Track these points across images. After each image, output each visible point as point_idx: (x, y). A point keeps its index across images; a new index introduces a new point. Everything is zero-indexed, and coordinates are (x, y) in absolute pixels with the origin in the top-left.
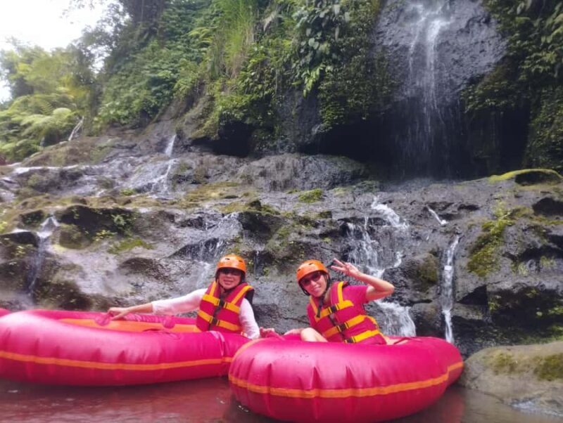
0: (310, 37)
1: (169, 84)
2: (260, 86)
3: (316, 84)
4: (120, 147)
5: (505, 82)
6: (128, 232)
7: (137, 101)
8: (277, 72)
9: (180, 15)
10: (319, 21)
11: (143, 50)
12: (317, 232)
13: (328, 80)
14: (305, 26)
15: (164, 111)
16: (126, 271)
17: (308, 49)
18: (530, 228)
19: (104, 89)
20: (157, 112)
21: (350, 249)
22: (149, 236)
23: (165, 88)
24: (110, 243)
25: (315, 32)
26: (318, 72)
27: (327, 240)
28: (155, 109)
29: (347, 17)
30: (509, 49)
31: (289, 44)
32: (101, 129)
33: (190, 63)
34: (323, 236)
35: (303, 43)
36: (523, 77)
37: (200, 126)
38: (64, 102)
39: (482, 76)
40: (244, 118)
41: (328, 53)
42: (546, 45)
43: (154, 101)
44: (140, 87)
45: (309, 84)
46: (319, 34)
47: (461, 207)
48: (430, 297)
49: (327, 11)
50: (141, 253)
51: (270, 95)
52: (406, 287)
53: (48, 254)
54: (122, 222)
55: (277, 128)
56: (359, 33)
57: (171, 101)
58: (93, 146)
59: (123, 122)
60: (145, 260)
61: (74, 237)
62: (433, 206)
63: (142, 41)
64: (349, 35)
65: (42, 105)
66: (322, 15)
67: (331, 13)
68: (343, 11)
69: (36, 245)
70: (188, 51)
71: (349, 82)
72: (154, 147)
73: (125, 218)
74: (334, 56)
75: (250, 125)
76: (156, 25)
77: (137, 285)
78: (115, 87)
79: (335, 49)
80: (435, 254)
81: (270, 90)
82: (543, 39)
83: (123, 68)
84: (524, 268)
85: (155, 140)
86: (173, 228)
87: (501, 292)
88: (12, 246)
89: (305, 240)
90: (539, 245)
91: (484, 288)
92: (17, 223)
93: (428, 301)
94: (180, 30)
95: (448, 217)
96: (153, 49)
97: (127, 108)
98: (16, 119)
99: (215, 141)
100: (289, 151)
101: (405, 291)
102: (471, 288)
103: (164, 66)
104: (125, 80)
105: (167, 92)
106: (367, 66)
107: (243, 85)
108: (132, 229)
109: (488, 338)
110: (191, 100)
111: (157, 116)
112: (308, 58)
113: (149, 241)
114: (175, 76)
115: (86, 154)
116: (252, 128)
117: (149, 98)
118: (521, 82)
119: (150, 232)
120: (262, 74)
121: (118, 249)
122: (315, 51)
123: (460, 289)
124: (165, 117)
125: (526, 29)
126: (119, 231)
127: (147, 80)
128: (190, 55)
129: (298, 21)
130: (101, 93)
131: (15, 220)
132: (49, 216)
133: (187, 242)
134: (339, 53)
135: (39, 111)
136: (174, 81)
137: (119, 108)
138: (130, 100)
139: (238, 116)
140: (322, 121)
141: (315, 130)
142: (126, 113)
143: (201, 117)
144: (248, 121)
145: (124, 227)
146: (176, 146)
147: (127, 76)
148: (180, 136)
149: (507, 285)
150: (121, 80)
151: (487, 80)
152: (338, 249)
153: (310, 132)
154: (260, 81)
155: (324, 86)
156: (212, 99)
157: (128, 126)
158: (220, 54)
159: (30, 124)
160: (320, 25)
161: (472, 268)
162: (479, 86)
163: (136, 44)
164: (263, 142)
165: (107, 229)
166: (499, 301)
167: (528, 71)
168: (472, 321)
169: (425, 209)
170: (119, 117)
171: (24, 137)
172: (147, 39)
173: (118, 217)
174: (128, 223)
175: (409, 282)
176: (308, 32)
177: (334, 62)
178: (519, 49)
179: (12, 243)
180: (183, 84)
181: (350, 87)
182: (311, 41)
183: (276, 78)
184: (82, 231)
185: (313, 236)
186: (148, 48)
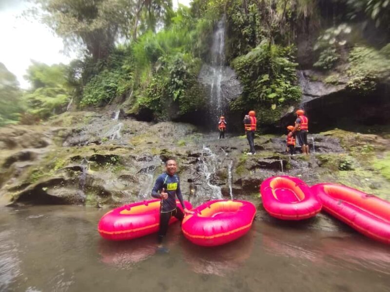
0: (175, 77)
1: (115, 89)
2: (155, 95)
3: (178, 96)
4: (95, 116)
5: (243, 101)
6: (117, 163)
7: (100, 95)
8: (162, 89)
9: (116, 57)
10: (178, 71)
11: (101, 72)
12: (188, 162)
13: (182, 95)
14: (173, 73)
15: (113, 100)
16: (120, 180)
17: (174, 82)
18: (253, 159)
19: (84, 89)
20: (109, 100)
21: (199, 167)
22: (127, 165)
23: (112, 90)
24: (111, 168)
25: (177, 75)
26: (179, 92)
27: (192, 164)
28: (109, 99)
29: (188, 71)
30: (245, 90)
31: (167, 79)
32: (84, 106)
33: (123, 79)
34: (190, 163)
35: (173, 80)
36: (248, 100)
37: (130, 108)
38: (62, 92)
39: (236, 98)
40: (150, 107)
41: (182, 84)
42: (255, 90)
43: (108, 96)
44: (101, 89)
45: (176, 95)
46: (179, 76)
47: (231, 148)
48: (225, 182)
49: (181, 68)
50: (125, 172)
51: (160, 98)
52: (218, 179)
53: (87, 174)
54: (115, 160)
55: (163, 111)
56: (193, 78)
57: (115, 96)
58: (83, 116)
59: (95, 104)
60: (127, 175)
61: (96, 166)
62: (223, 148)
63: (100, 68)
64: (190, 78)
65: (51, 93)
66: (179, 69)
67: (182, 69)
68: (187, 68)
69: (82, 171)
70: (121, 74)
71: (190, 96)
72: (110, 116)
73: (115, 158)
74: (184, 86)
75: (152, 110)
76: (106, 61)
77: (126, 185)
78: (89, 88)
79: (185, 83)
80: (225, 167)
81: (160, 96)
82: (254, 88)
83: (92, 79)
84: (251, 173)
85: (110, 113)
86: (135, 162)
87: (245, 181)
88: (72, 172)
89: (184, 165)
90: (255, 165)
91: (241, 179)
92: (69, 161)
93: (225, 184)
94: (117, 65)
95: (227, 152)
96: (106, 73)
97: (96, 98)
98: (37, 98)
99: (137, 115)
100: (168, 121)
101: (217, 181)
102: (237, 179)
103: (112, 81)
104: (94, 85)
105: (114, 92)
106: (197, 91)
107: (148, 94)
108: (119, 163)
109: (242, 194)
110: (124, 96)
111: (110, 102)
112: (175, 86)
113: (127, 168)
114: (117, 85)
115: (80, 120)
116: (153, 111)
117: (106, 94)
118: (248, 102)
119: (127, 164)
120: (156, 90)
121: (115, 171)
122: (177, 83)
123: (234, 179)
124: (113, 103)
125: (249, 83)
126: (114, 163)
127: (104, 87)
128: (123, 76)
129: (170, 71)
130: (82, 90)
131: (68, 160)
132: (84, 158)
133: (142, 167)
134: (186, 85)
135: (49, 95)
136: (117, 87)
137: (92, 98)
138: (97, 95)
139: (147, 106)
140: (180, 110)
141: (178, 113)
142: (95, 100)
143: (131, 105)
144: (151, 108)
145: (116, 162)
146: (120, 116)
147: (94, 83)
148: (122, 112)
149: (247, 178)
150: (92, 85)
151: (237, 100)
152: (195, 167)
153: (176, 113)
154: (155, 93)
155: (181, 97)
156: (135, 97)
157: (97, 106)
158: (137, 79)
159: (45, 102)
160: (178, 73)
161: (237, 172)
162: (235, 102)
163: (97, 69)
164: (158, 116)
165: (109, 162)
166: (245, 183)
167: (250, 98)
168: (238, 189)
169: (220, 149)
170: (92, 102)
171: (43, 107)
172: (102, 67)
173: (113, 158)
174: (117, 160)
175: (218, 177)
176: (175, 75)
177: (184, 88)
178: (247, 90)
179: (71, 171)
180: (121, 89)
181: (191, 98)
182: (176, 79)
183: (162, 92)
184: (99, 164)
185: (187, 163)
186: (103, 72)
